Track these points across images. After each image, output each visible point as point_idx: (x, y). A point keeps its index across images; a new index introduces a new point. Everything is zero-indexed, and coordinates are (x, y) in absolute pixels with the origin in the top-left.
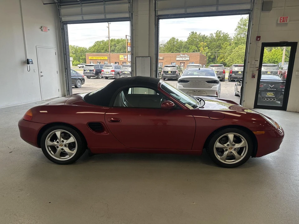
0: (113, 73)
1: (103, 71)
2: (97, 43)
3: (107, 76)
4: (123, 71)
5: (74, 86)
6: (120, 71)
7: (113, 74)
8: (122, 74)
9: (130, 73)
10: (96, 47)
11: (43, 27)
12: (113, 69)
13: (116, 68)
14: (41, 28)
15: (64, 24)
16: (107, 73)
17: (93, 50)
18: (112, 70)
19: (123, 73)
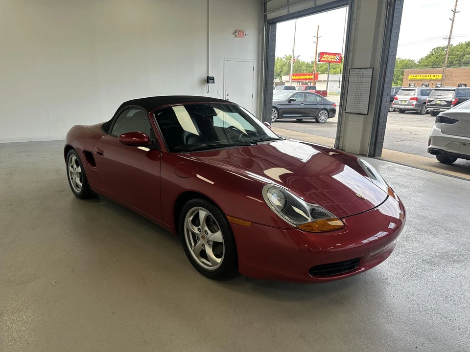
0: (415, 102)
1: (396, 99)
2: (436, 50)
3: (402, 107)
4: (432, 99)
5: (315, 120)
6: (428, 99)
7: (413, 105)
8: (430, 105)
9: (446, 103)
10: (432, 59)
11: (237, 32)
12: (416, 96)
13: (423, 93)
14: (234, 34)
15: (270, 24)
16: (403, 103)
17: (426, 63)
18: (413, 97)
19: (432, 103)
